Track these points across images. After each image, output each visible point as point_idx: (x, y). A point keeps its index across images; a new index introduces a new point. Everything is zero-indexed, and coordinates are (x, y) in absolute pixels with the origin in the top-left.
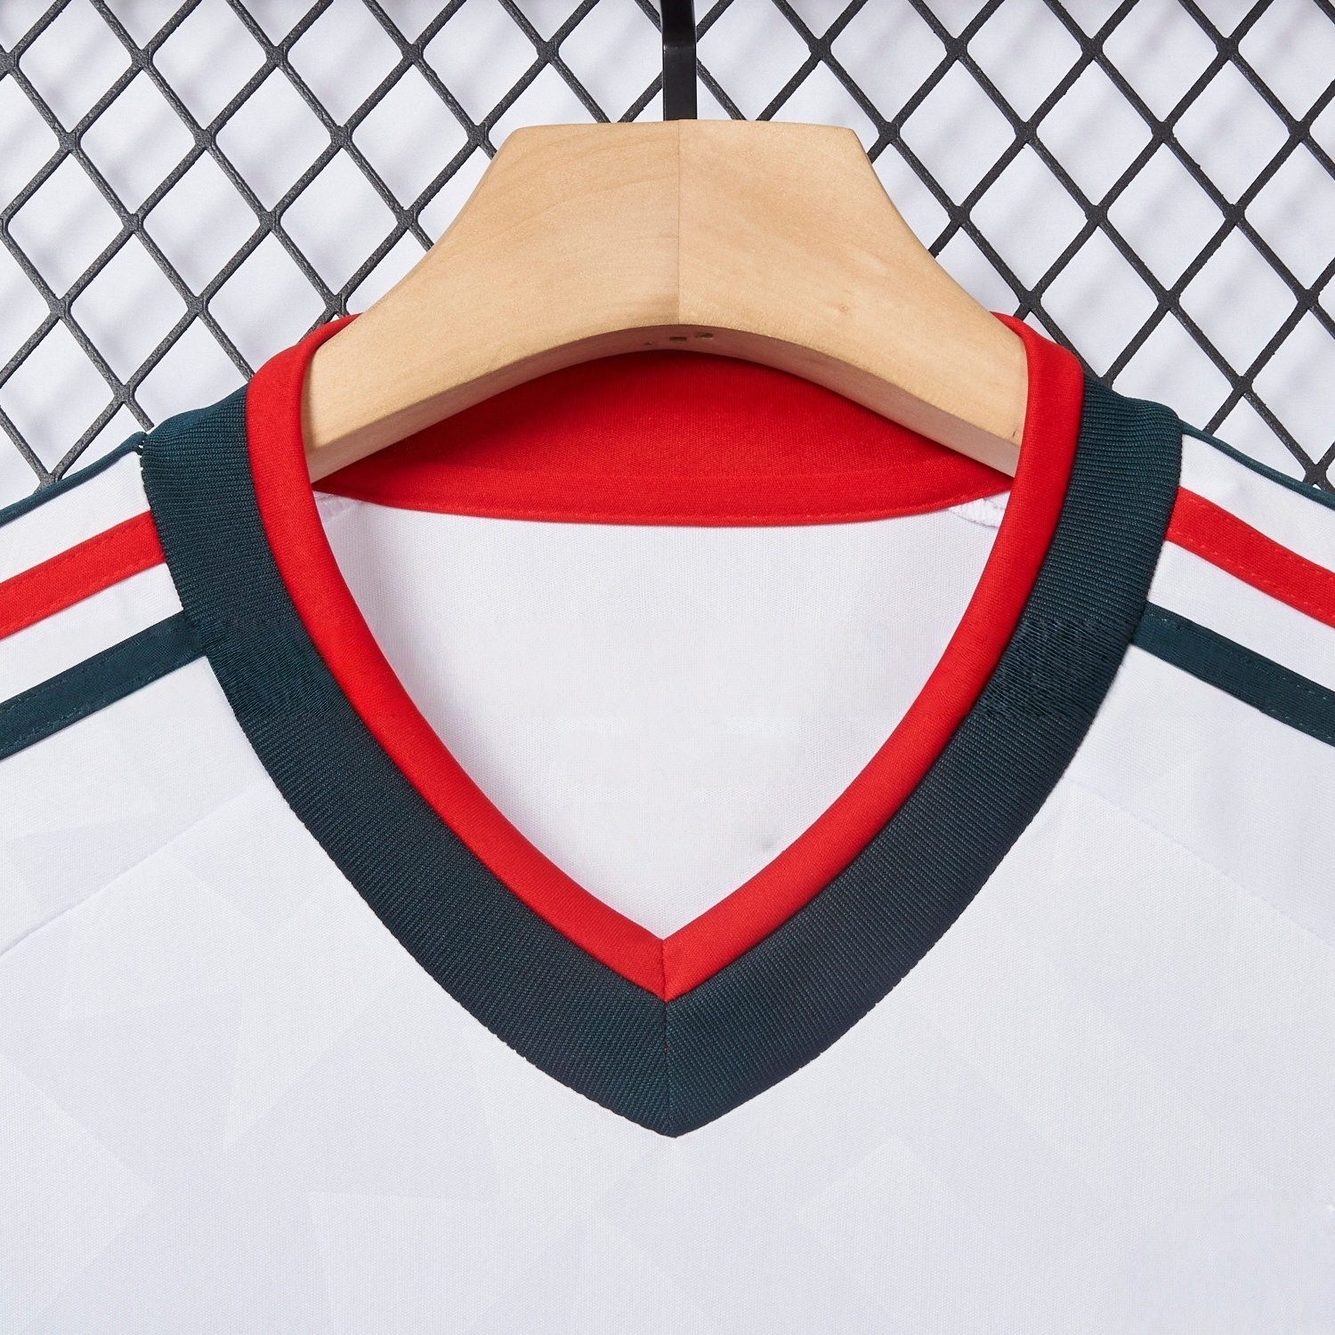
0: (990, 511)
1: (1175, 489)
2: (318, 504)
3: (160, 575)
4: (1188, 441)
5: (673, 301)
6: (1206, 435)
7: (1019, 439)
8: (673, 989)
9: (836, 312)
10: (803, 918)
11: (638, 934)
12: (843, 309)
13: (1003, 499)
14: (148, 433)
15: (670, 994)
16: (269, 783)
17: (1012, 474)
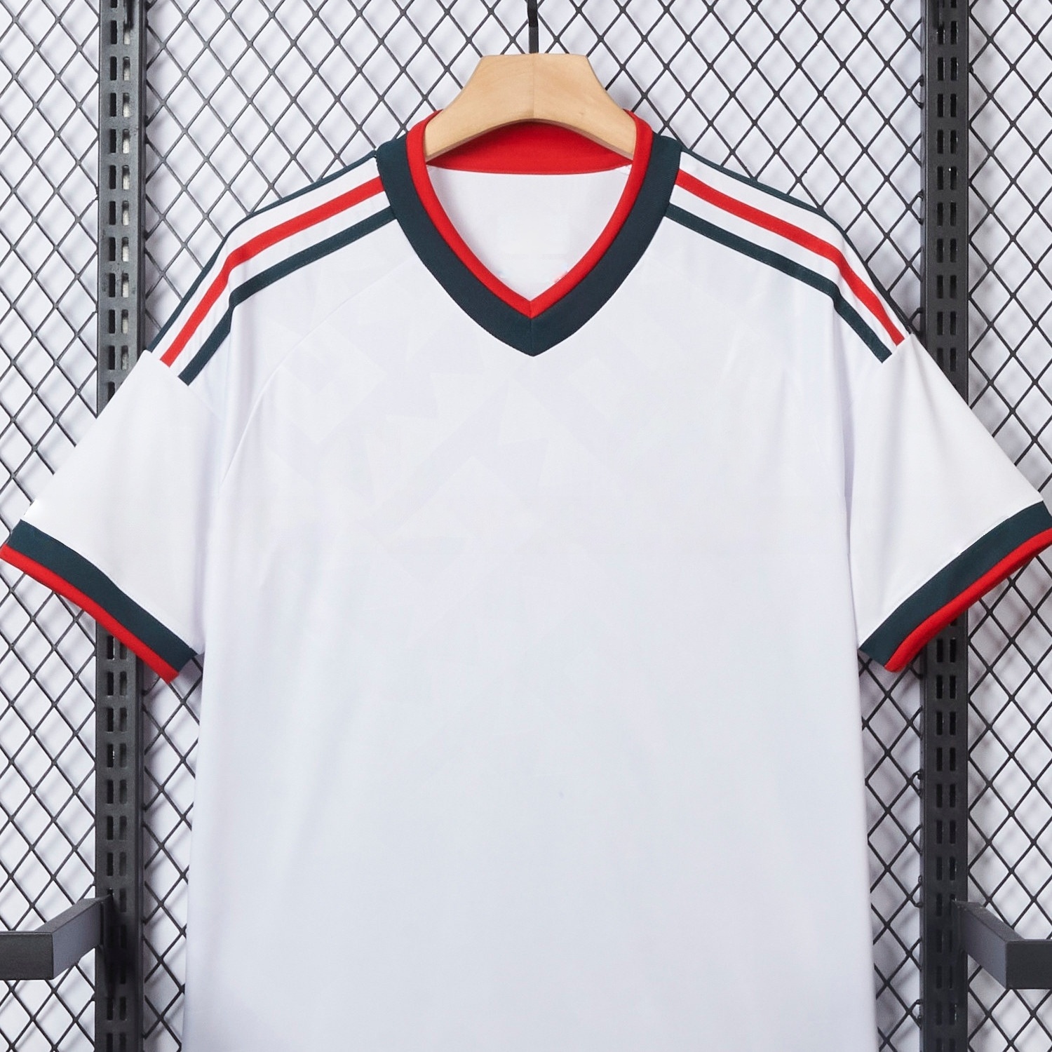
0: (626, 171)
1: (678, 169)
2: (428, 168)
3: (383, 194)
4: (683, 154)
5: (532, 112)
6: (690, 152)
7: (633, 153)
8: (533, 315)
9: (580, 115)
10: (570, 295)
11: (522, 300)
12: (582, 114)
13: (630, 166)
14: (376, 149)
15: (532, 317)
16: (417, 256)
17: (632, 159)
